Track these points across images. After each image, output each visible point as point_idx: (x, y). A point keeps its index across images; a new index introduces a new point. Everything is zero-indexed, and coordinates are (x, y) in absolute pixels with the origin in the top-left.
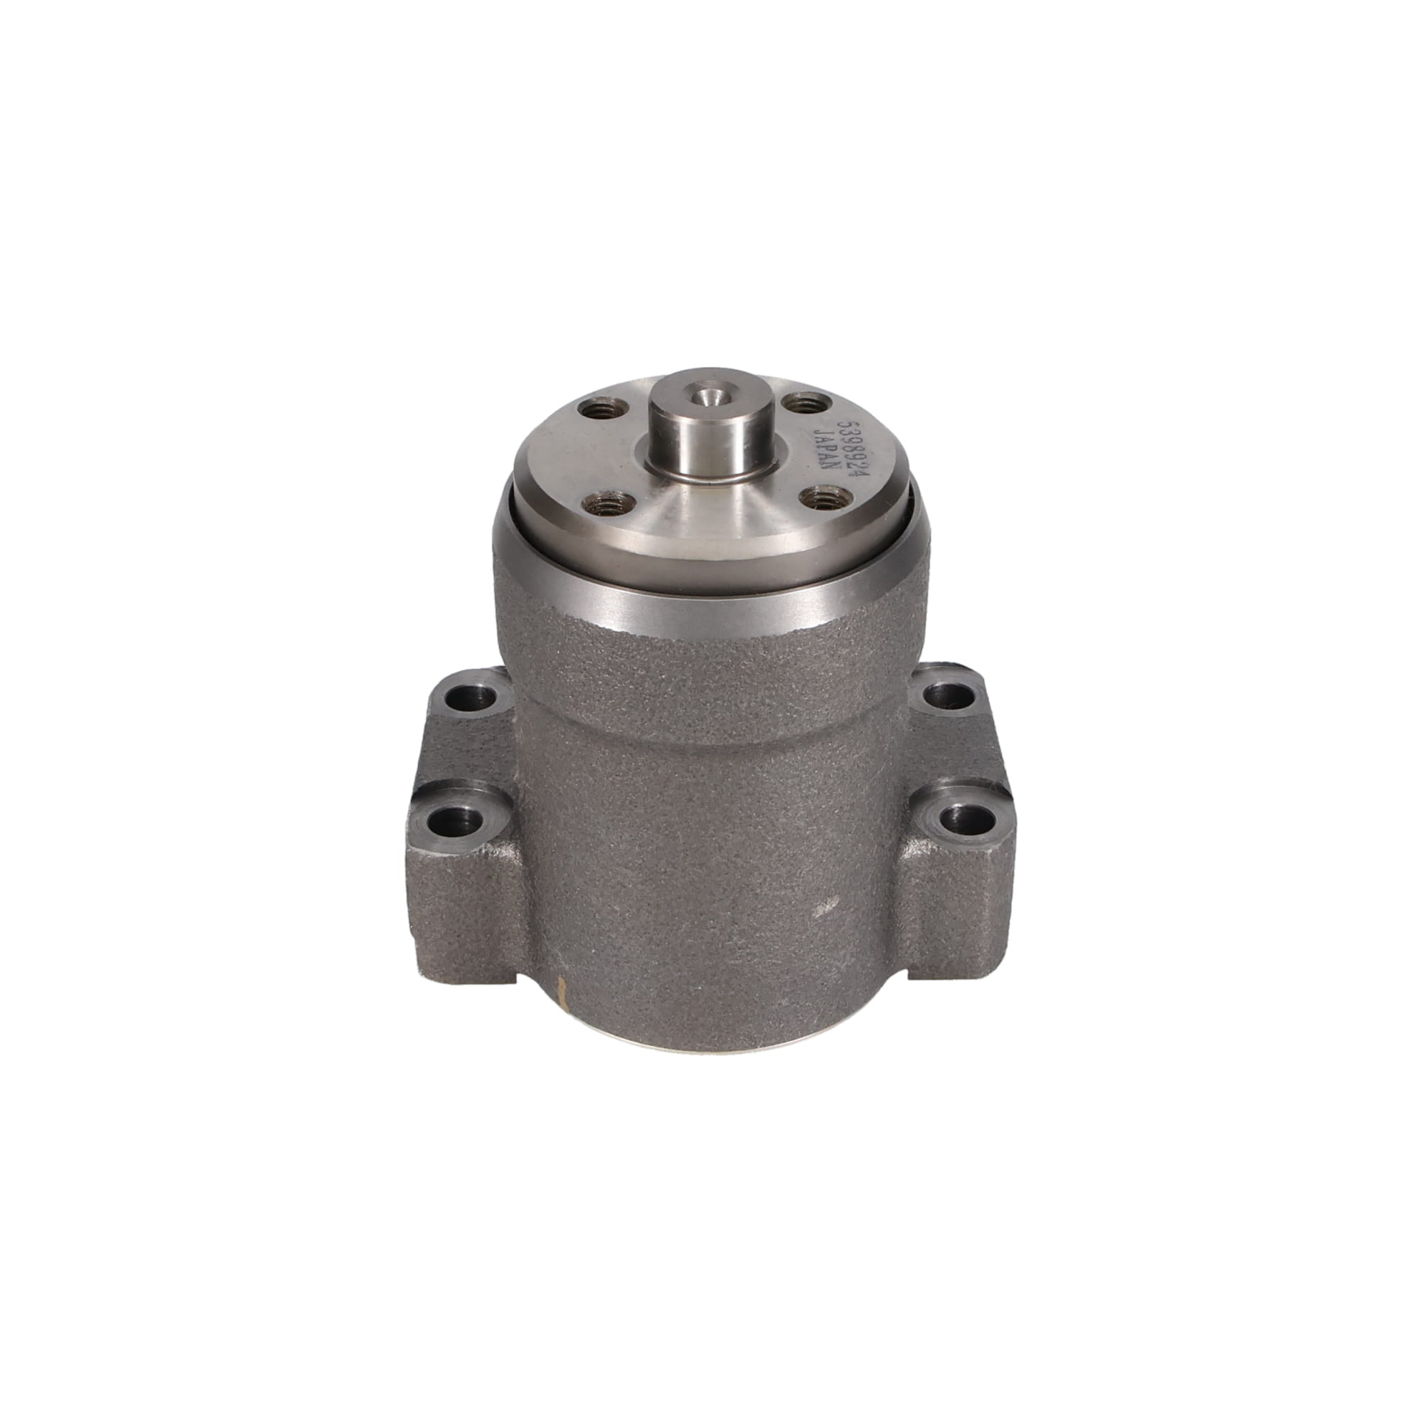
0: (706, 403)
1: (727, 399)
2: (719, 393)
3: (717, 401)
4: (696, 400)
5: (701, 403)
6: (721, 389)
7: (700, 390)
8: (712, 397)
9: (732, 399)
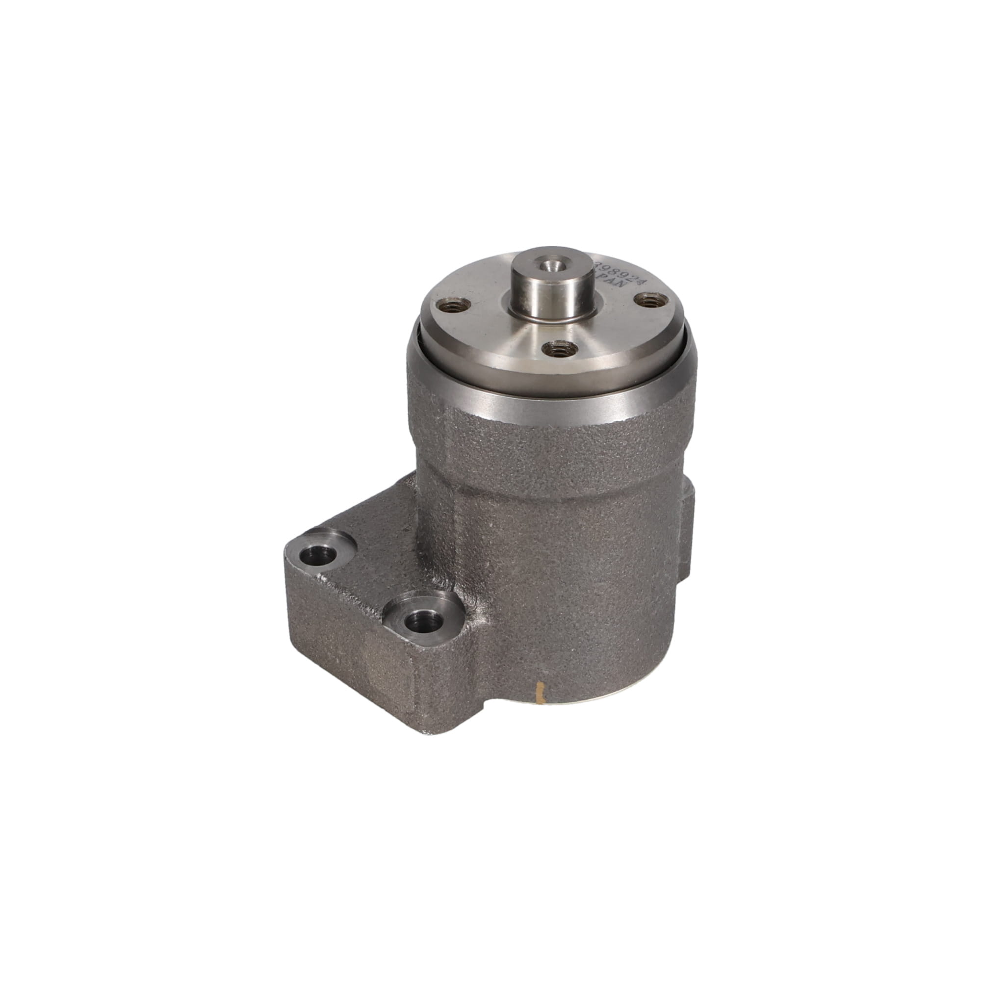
0: (549, 269)
1: (563, 267)
2: (558, 264)
3: (557, 269)
4: (543, 267)
5: (546, 270)
6: (558, 260)
7: (546, 261)
8: (553, 265)
9: (567, 267)
